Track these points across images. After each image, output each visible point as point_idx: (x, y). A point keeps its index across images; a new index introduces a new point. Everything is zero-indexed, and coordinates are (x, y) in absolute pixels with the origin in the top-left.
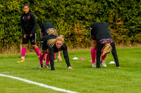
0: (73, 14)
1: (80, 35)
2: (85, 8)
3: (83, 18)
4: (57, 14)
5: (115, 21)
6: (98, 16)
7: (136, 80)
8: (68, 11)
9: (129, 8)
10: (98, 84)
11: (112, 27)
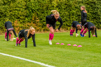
0: (14, 16)
1: (17, 27)
2: (20, 12)
3: (19, 18)
4: (5, 16)
5: (35, 19)
6: (26, 17)
7: (45, 50)
8: (11, 14)
9: (42, 13)
10: (26, 52)
11: (34, 23)
